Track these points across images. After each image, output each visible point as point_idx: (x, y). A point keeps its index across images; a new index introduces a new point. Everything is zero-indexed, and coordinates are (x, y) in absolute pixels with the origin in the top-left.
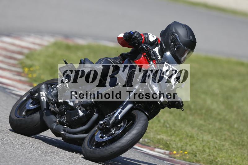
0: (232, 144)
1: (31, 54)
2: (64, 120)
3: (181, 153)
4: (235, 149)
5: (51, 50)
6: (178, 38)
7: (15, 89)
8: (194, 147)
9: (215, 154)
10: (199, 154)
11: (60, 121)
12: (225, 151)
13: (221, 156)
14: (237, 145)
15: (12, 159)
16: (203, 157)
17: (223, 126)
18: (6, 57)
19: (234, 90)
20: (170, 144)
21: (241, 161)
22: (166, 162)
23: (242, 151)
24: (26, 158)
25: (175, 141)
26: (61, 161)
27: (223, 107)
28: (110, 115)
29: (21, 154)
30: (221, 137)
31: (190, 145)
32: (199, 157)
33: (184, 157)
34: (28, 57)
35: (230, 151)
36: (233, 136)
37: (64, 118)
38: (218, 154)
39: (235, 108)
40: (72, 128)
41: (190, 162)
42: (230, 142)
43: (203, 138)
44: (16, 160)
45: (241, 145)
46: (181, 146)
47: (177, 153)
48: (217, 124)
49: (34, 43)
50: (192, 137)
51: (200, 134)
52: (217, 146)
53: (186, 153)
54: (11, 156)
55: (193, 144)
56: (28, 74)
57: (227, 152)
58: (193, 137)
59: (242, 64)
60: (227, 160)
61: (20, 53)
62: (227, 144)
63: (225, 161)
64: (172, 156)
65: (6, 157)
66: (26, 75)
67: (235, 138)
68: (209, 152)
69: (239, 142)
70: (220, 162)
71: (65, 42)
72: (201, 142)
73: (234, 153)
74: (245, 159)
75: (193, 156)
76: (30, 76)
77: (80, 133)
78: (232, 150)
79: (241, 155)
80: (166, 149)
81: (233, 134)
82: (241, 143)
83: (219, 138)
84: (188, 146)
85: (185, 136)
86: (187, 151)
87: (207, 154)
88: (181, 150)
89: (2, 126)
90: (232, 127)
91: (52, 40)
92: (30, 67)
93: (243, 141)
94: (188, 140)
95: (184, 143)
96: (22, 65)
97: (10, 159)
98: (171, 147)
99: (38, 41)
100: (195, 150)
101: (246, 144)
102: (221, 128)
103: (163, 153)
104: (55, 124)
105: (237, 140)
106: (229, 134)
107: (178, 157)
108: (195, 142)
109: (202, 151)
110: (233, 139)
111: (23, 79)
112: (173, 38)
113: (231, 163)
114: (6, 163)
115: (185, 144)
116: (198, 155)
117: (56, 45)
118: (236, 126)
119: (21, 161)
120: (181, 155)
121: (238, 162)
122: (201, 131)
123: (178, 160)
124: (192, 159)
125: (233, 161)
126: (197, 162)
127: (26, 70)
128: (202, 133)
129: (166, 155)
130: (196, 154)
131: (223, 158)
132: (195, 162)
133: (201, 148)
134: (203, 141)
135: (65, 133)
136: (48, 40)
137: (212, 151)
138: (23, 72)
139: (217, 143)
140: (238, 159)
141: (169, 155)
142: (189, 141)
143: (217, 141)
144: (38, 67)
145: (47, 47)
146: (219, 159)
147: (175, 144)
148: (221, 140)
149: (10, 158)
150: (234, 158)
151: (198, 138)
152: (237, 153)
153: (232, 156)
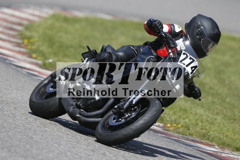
0: (224, 118)
1: (30, 26)
2: (81, 103)
3: (175, 126)
4: (227, 123)
5: (49, 22)
6: (204, 31)
7: (15, 60)
8: (187, 120)
9: (207, 128)
10: (192, 127)
11: (76, 104)
12: (217, 124)
13: (213, 129)
14: (229, 119)
15: (12, 130)
16: (196, 130)
17: (216, 100)
18: (6, 28)
19: (227, 64)
20: (164, 117)
21: (233, 135)
22: (160, 135)
23: (233, 125)
24: (26, 129)
25: (169, 114)
26: (59, 132)
27: (215, 81)
28: (125, 100)
29: (21, 125)
30: (214, 111)
31: (184, 119)
32: (192, 130)
33: (177, 130)
34: (27, 28)
35: (222, 125)
36: (225, 110)
37: (81, 101)
38: (210, 128)
39: (227, 82)
40: (87, 112)
41: (183, 135)
42: (222, 116)
43: (196, 111)
44: (15, 131)
45: (233, 119)
46: (174, 119)
47: (171, 126)
48: (210, 98)
49: (33, 15)
50: (185, 110)
51: (193, 107)
52: (209, 120)
53: (179, 126)
54: (11, 127)
55: (186, 118)
56: (27, 45)
57: (219, 126)
58: (187, 111)
59: (234, 39)
60: (219, 133)
61: (20, 24)
62: (220, 118)
63: (217, 135)
64: (167, 129)
65: (6, 127)
66: (25, 47)
67: (227, 111)
68: (202, 126)
69: (231, 116)
70: (212, 136)
71: (63, 14)
72: (194, 115)
73: (226, 127)
74: (236, 133)
75: (186, 129)
76: (29, 47)
77: (95, 117)
78: (224, 124)
79: (233, 129)
80: (161, 121)
81: (225, 108)
82: (232, 117)
83: (211, 112)
84: (182, 119)
85: (178, 109)
86: (181, 124)
87: (200, 128)
88: (175, 124)
89: (2, 97)
90: (224, 101)
91: (50, 12)
92: (29, 38)
93: (234, 116)
94: (181, 113)
95: (177, 117)
96: (22, 36)
97: (10, 130)
98: (165, 120)
99: (37, 13)
100: (188, 124)
101: (237, 118)
102: (213, 102)
103: (158, 126)
104: (72, 107)
105: (229, 114)
106: (221, 108)
107: (171, 130)
108: (189, 116)
109: (194, 124)
110: (225, 113)
111: (23, 50)
112: (199, 31)
113: (223, 136)
114: (6, 133)
115: (179, 117)
116: (191, 129)
117: (54, 17)
118: (228, 100)
119: (20, 131)
120: (175, 128)
121: (230, 136)
122: (195, 105)
123: (172, 133)
124: (185, 132)
125: (225, 135)
126: (190, 135)
127: (26, 41)
128: (195, 107)
129: (160, 127)
130: (189, 127)
131: (216, 132)
132: (188, 135)
133: (194, 122)
134: (196, 114)
135: (81, 116)
136: (47, 12)
137: (204, 124)
138: (23, 43)
139: (209, 116)
140: (230, 133)
141: (163, 127)
142: (183, 114)
143: (210, 115)
144: (37, 39)
145: (45, 19)
146: (211, 133)
147: (169, 117)
148: (213, 114)
149: (10, 128)
150: (226, 132)
151: (192, 111)
152: (229, 127)
153: (224, 129)
